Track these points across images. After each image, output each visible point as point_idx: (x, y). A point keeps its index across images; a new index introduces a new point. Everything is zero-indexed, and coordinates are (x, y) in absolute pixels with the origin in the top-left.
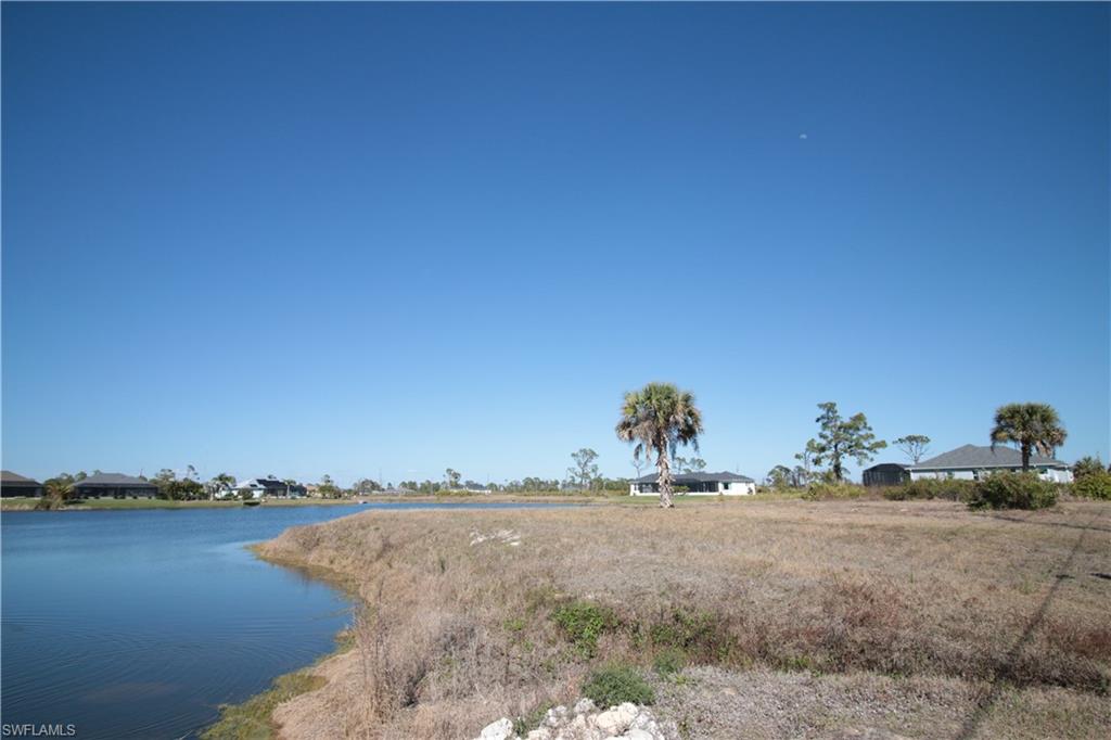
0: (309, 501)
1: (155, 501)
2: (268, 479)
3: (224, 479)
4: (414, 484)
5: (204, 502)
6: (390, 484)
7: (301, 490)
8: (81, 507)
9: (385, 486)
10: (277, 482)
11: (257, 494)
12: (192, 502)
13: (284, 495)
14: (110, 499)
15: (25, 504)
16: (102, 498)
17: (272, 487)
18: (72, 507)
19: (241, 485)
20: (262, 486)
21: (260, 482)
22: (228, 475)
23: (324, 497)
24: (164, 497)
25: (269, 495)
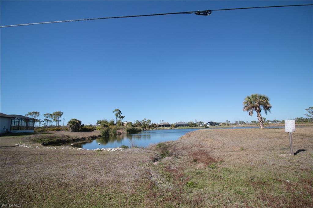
0: (220, 127)
1: (189, 127)
2: (210, 122)
3: (201, 122)
4: (256, 121)
5: (198, 127)
6: (247, 122)
7: (218, 124)
8: (176, 129)
9: (246, 122)
10: (212, 123)
11: (208, 125)
12: (195, 127)
13: (214, 125)
14: (181, 127)
15: (168, 128)
16: (180, 127)
17: (211, 124)
18: (175, 129)
19: (205, 124)
20: (209, 124)
21: (209, 123)
22: (202, 121)
23: (224, 126)
24: (190, 126)
25: (211, 126)
